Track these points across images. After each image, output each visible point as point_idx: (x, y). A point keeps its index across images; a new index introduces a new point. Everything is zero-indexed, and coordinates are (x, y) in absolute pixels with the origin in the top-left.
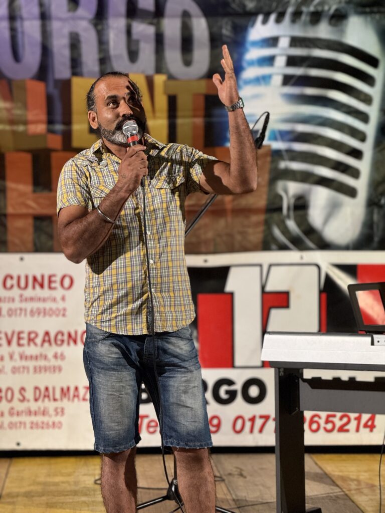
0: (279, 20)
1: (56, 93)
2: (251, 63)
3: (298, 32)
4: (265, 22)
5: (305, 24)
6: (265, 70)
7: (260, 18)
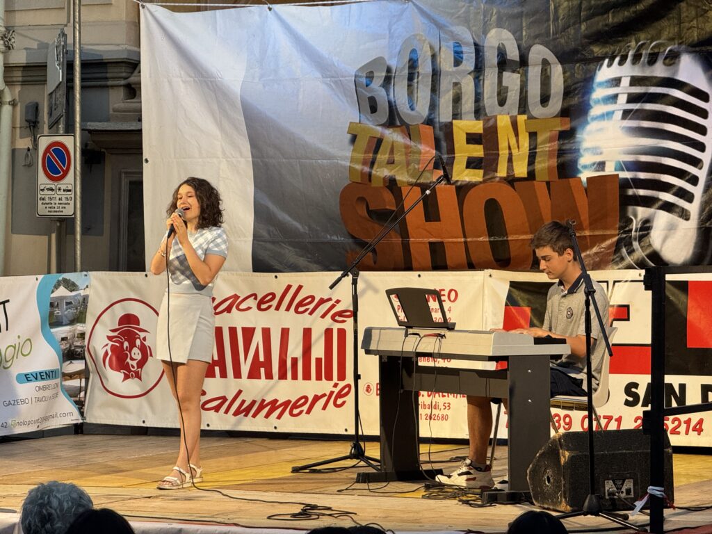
0: (621, 63)
1: (441, 135)
2: (598, 102)
3: (638, 72)
4: (610, 65)
5: (643, 65)
6: (610, 107)
7: (606, 61)
